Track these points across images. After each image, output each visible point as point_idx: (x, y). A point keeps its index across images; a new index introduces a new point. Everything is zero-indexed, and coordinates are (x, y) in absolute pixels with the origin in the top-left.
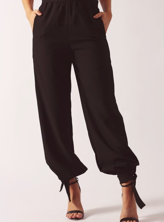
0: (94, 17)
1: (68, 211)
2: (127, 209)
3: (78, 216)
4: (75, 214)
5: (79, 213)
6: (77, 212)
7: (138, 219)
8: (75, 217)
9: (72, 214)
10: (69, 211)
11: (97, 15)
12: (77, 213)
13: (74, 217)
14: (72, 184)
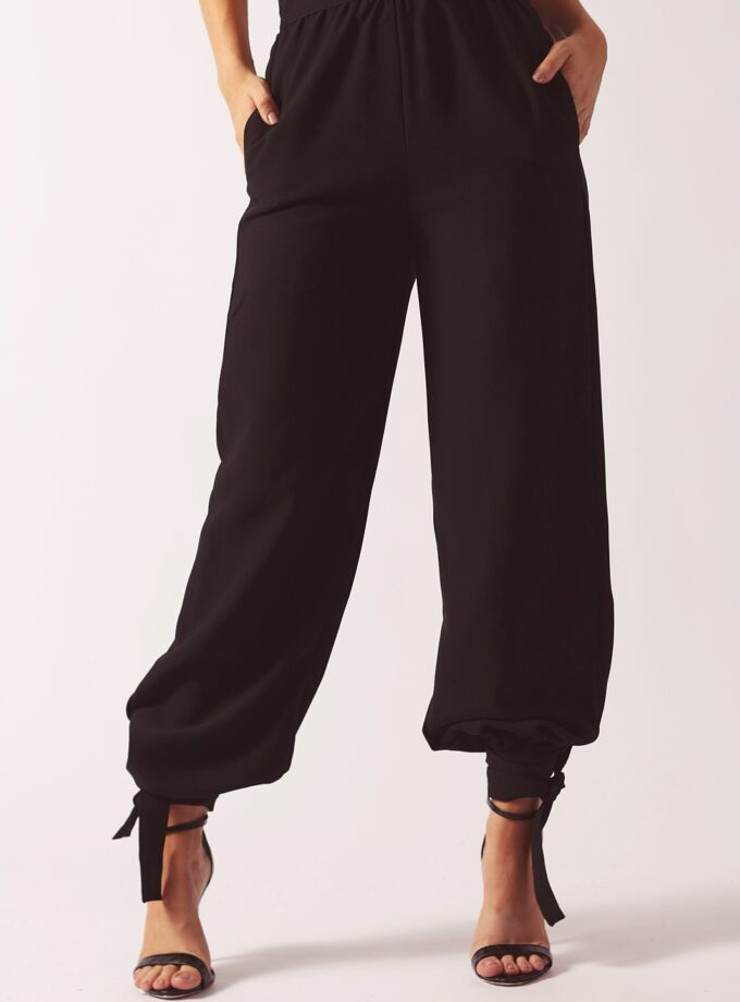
0: (535, 77)
1: (142, 954)
2: (499, 910)
3: (176, 981)
4: (166, 970)
5: (184, 968)
6: (177, 959)
7: (548, 950)
8: (164, 983)
9: (157, 968)
10: (146, 955)
11: (543, 66)
12: (178, 967)
13: (161, 983)
14: (176, 829)
